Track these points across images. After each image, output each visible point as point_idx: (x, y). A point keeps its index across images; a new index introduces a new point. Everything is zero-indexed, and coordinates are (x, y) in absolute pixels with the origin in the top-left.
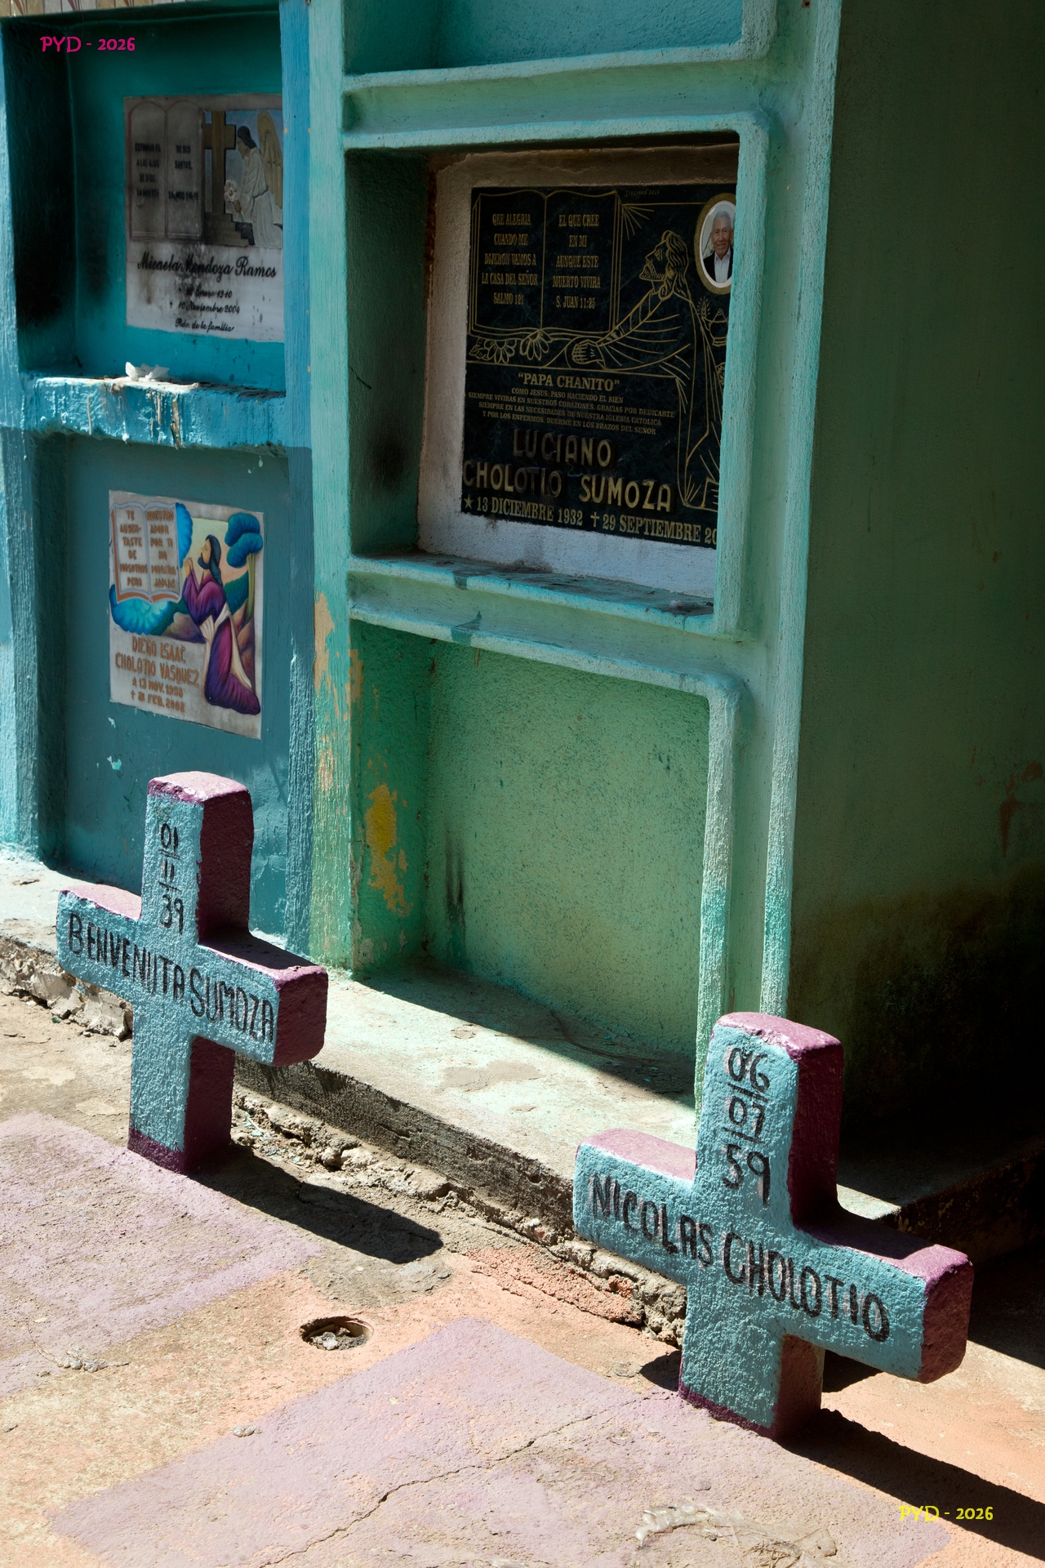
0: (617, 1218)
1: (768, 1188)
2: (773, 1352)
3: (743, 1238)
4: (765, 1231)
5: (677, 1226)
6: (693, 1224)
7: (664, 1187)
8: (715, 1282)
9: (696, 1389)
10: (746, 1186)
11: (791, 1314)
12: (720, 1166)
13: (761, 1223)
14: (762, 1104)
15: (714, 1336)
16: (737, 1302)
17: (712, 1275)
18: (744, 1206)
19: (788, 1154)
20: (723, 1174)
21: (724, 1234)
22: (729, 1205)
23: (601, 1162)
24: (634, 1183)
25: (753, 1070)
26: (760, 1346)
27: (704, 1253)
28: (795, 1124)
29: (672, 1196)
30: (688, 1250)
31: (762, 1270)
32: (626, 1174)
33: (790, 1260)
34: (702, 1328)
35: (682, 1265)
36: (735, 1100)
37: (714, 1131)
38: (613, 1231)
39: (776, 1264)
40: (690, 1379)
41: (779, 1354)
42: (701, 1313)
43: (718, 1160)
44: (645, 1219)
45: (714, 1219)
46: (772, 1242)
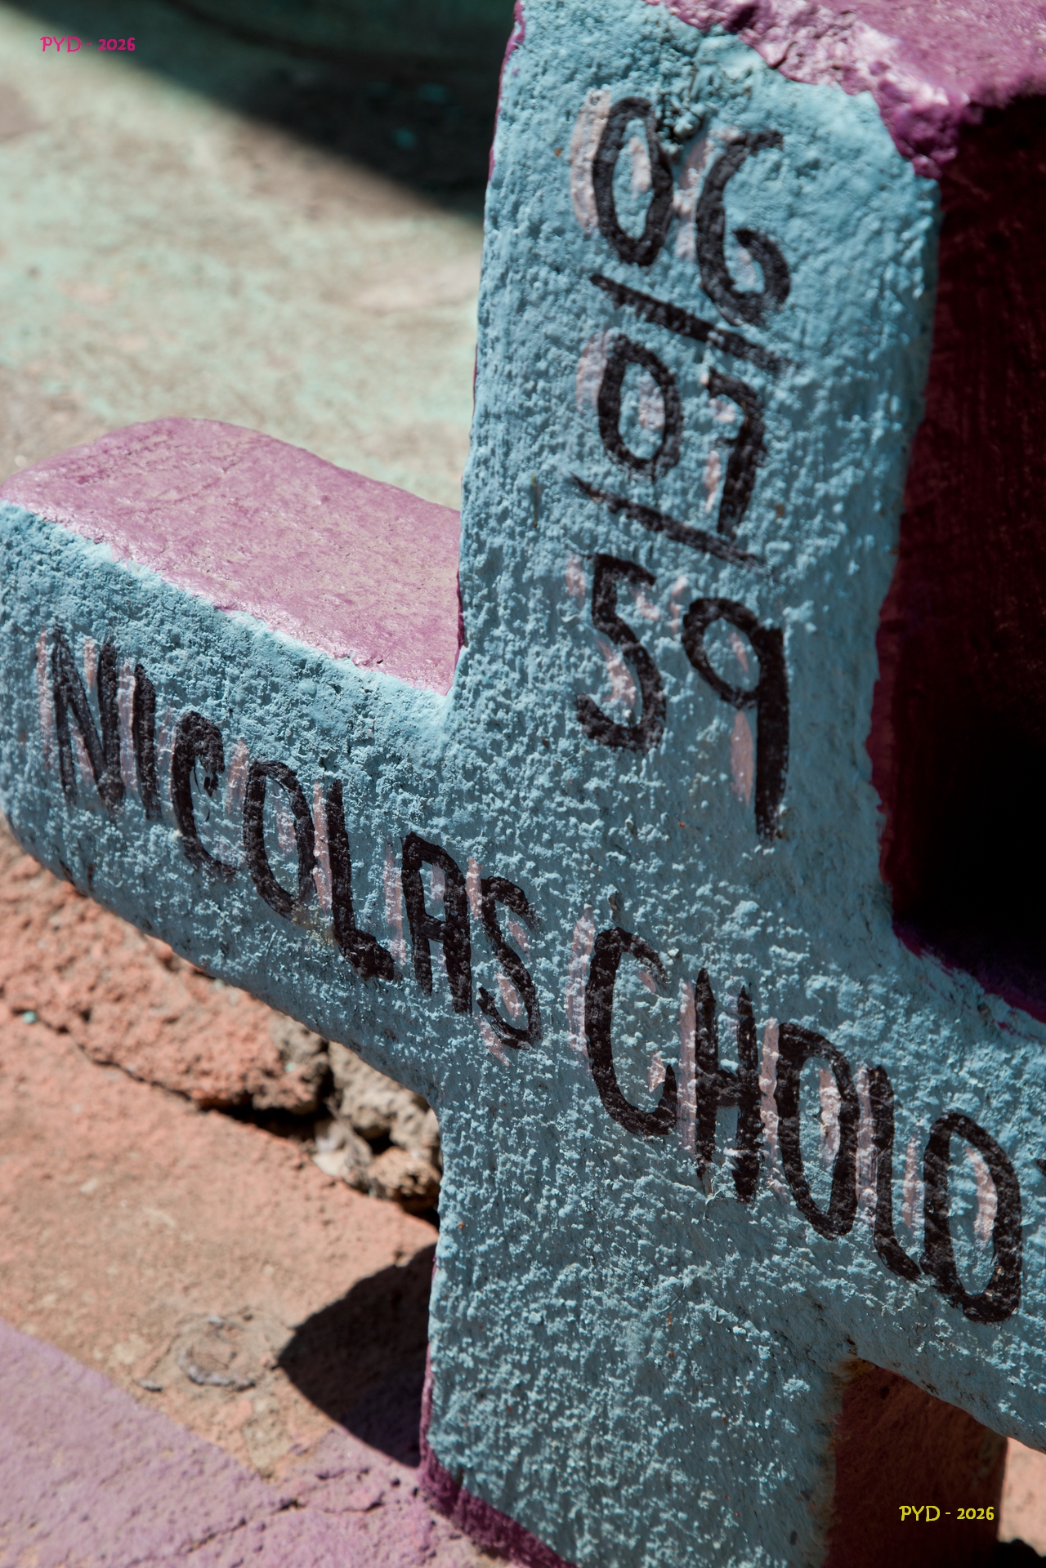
0: (154, 813)
1: (781, 763)
2: (798, 1420)
3: (666, 958)
4: (763, 940)
5: (391, 876)
6: (454, 876)
7: (331, 710)
8: (550, 1113)
9: (483, 1487)
10: (676, 744)
11: (879, 1290)
12: (563, 646)
13: (746, 906)
14: (754, 379)
15: (553, 1313)
16: (643, 1203)
17: (539, 1085)
18: (667, 828)
19: (873, 622)
20: (577, 684)
21: (586, 931)
22: (605, 813)
23: (74, 582)
24: (209, 682)
25: (710, 212)
26: (742, 1385)
27: (504, 991)
28: (915, 477)
29: (362, 753)
30: (439, 973)
31: (750, 1098)
32: (176, 642)
33: (879, 1078)
34: (503, 1274)
35: (416, 1026)
36: (625, 355)
37: (535, 492)
38: (140, 860)
39: (815, 1083)
40: (459, 1448)
41: (823, 1429)
42: (496, 1217)
43: (554, 620)
44: (258, 831)
45: (541, 865)
46: (795, 992)
